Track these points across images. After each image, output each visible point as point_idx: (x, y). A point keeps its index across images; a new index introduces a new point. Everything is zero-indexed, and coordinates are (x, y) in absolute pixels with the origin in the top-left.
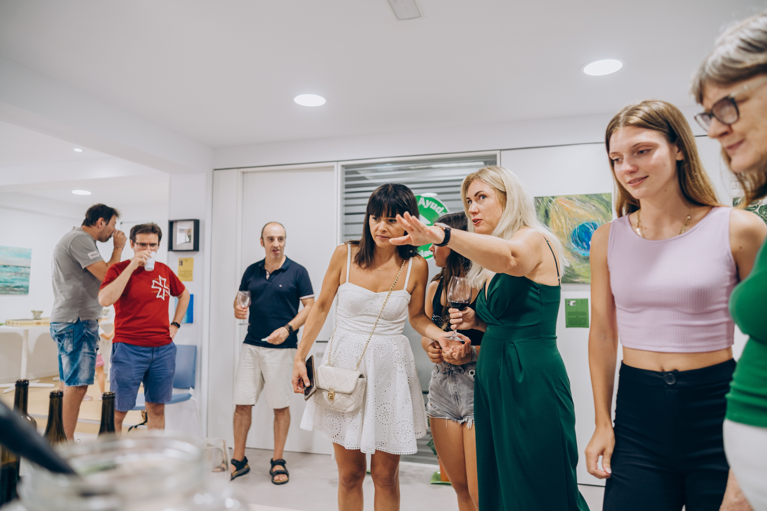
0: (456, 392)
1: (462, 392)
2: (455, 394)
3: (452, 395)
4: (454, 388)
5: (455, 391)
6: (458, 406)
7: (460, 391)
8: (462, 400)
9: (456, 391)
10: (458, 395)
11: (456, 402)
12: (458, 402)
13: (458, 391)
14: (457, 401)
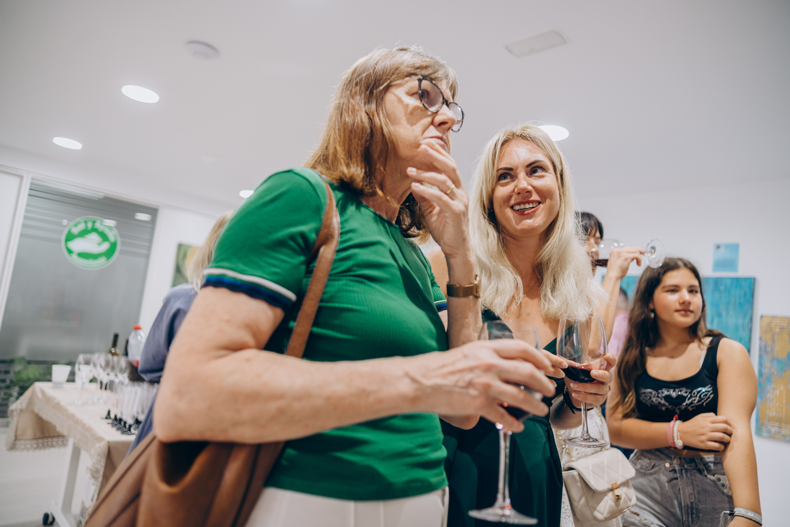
0: (692, 503)
1: (703, 504)
2: (689, 504)
3: (685, 506)
4: (689, 496)
5: (691, 501)
6: (691, 523)
7: (699, 501)
8: (701, 515)
9: (693, 501)
10: (694, 508)
11: (688, 517)
12: (692, 518)
13: (696, 501)
14: (690, 516)
